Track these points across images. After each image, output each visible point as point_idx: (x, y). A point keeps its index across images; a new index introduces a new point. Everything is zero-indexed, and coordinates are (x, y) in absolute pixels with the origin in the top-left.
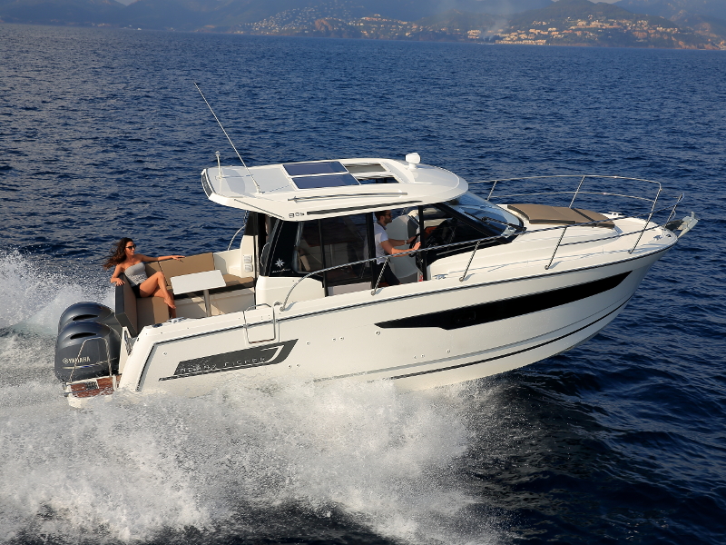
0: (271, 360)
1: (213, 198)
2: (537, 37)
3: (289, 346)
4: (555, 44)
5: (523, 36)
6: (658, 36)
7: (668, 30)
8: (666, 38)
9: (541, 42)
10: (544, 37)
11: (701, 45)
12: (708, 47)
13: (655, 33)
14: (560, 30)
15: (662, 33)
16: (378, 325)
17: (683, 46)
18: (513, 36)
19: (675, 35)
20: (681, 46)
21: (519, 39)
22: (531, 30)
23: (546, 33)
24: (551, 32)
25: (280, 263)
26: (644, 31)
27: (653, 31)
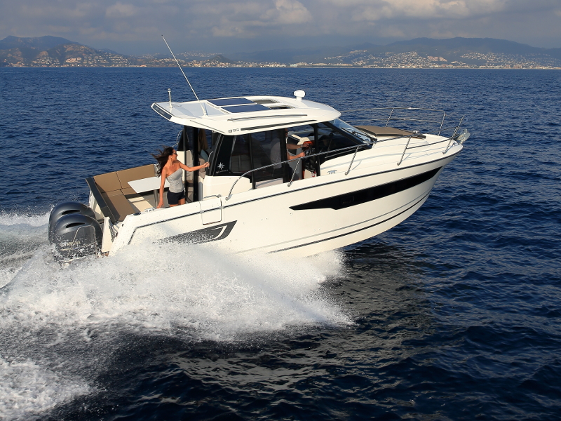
0: (219, 235)
1: (173, 120)
3: (231, 225)
16: (291, 208)
25: (221, 166)
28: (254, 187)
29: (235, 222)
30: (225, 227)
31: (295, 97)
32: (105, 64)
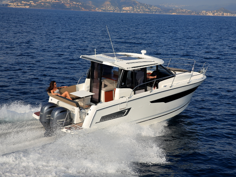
0: (125, 114)
2: (26, 5)
3: (129, 109)
4: (33, 8)
5: (19, 4)
6: (74, 6)
7: (78, 3)
8: (77, 6)
9: (27, 7)
10: (28, 5)
11: (90, 9)
12: (93, 10)
13: (73, 4)
14: (35, 2)
15: (75, 5)
16: (150, 102)
17: (84, 10)
18: (15, 4)
19: (80, 5)
20: (83, 10)
21: (18, 5)
22: (22, 2)
23: (29, 3)
24: (31, 3)
25: (123, 84)
26: (68, 3)
27: (72, 4)
28: (135, 94)
29: (131, 108)
30: (127, 110)
31: (141, 53)
32: (148, 11)
